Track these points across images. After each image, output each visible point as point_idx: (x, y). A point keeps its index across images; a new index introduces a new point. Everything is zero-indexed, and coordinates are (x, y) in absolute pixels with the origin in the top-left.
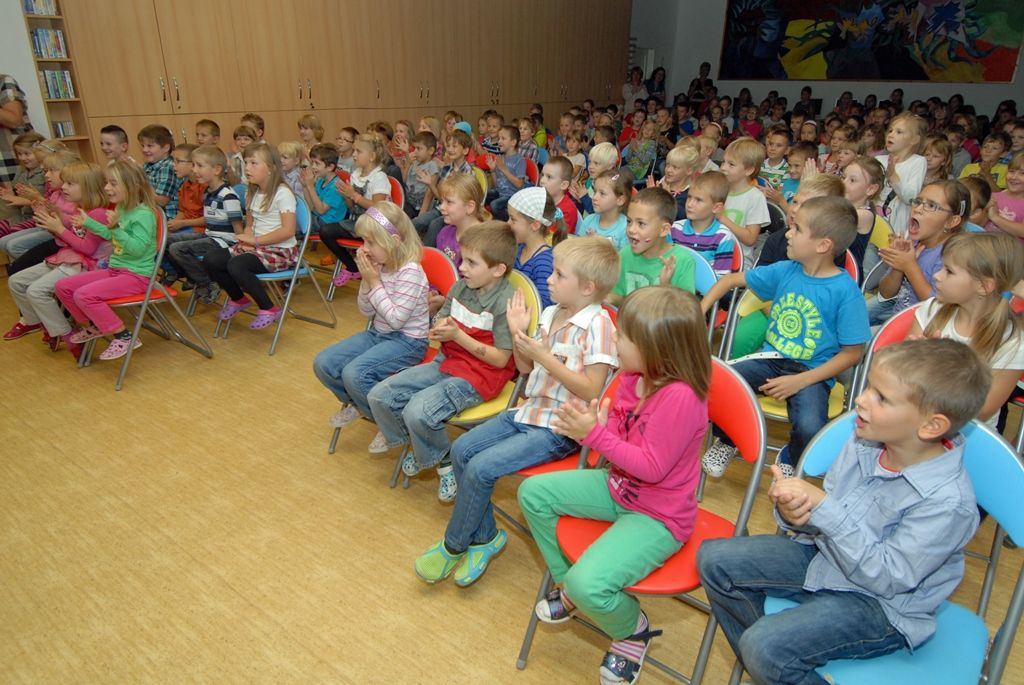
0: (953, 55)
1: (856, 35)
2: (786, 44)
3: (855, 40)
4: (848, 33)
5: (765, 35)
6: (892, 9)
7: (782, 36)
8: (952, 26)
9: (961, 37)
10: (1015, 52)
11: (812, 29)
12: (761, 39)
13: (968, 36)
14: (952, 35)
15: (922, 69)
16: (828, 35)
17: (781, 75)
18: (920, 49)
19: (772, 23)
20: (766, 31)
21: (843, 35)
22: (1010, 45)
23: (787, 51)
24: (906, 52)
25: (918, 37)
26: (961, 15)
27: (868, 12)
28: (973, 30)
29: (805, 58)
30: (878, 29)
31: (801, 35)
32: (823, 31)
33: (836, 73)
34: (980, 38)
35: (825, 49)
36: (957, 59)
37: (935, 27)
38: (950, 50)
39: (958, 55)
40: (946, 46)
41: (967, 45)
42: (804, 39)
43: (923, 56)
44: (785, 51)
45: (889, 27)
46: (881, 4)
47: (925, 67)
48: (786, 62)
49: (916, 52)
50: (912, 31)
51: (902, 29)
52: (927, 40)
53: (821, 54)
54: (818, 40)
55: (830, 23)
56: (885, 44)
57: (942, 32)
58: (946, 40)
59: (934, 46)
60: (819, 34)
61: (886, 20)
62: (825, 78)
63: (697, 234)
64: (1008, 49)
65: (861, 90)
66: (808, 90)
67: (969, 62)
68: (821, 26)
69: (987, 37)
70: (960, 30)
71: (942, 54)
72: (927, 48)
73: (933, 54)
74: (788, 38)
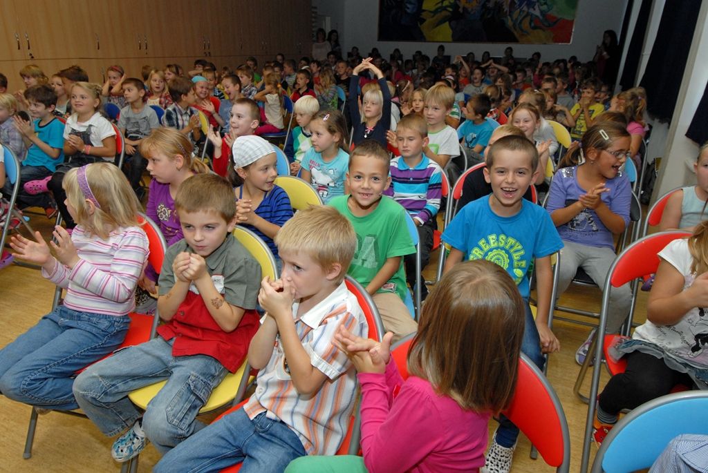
0: (533, 25)
1: (470, 10)
2: (424, 15)
3: (469, 13)
4: (464, 8)
5: (408, 8)
7: (420, 10)
8: (531, 4)
9: (537, 13)
10: (571, 23)
11: (440, 5)
12: (406, 12)
13: (542, 12)
14: (531, 11)
15: (513, 34)
16: (451, 10)
17: (420, 38)
18: (512, 20)
20: (409, 6)
21: (461, 10)
22: (569, 18)
23: (424, 20)
24: (503, 23)
25: (510, 12)
28: (544, 8)
29: (437, 25)
30: (484, 6)
31: (433, 9)
32: (447, 6)
33: (459, 37)
34: (549, 13)
35: (450, 20)
36: (535, 28)
37: (520, 5)
38: (531, 21)
39: (536, 25)
40: (528, 19)
41: (541, 18)
42: (435, 12)
43: (514, 25)
44: (423, 21)
45: (490, 5)
47: (515, 33)
48: (424, 27)
49: (509, 23)
50: (506, 8)
51: (499, 7)
52: (516, 12)
53: (447, 23)
54: (444, 13)
56: (489, 16)
57: (525, 8)
58: (528, 14)
59: (520, 19)
60: (445, 8)
62: (450, 39)
63: (411, 169)
64: (567, 21)
66: (441, 48)
67: (544, 31)
68: (446, 3)
69: (554, 12)
70: (536, 7)
71: (526, 24)
72: (517, 19)
73: (520, 23)
74: (424, 11)
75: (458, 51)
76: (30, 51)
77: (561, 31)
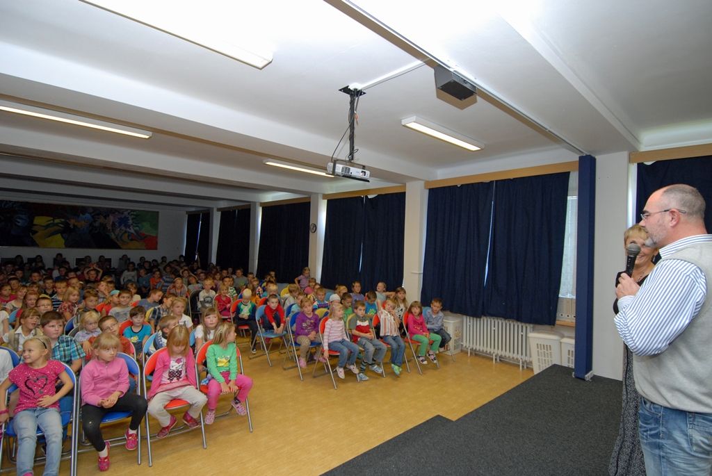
0: (130, 238)
1: (79, 227)
2: (35, 228)
3: (79, 229)
4: (74, 225)
5: (19, 222)
6: (97, 217)
7: (31, 224)
8: (127, 226)
9: (132, 231)
10: (156, 237)
11: (52, 222)
12: (16, 225)
13: (135, 231)
14: (128, 230)
15: (117, 244)
16: (62, 226)
17: (33, 244)
18: (115, 235)
19: (23, 216)
20: (19, 220)
21: (71, 226)
22: (154, 235)
23: (37, 232)
24: (107, 236)
25: (113, 230)
26: (130, 222)
27: (84, 216)
28: (137, 228)
29: (49, 236)
30: (91, 225)
31: (45, 224)
32: (59, 223)
33: (69, 245)
34: (141, 232)
35: (62, 232)
36: (132, 240)
37: (120, 226)
38: (128, 236)
39: (133, 238)
40: (127, 235)
41: (135, 234)
42: (48, 226)
43: (117, 238)
44: (35, 232)
45: (97, 224)
46: (90, 213)
47: (118, 242)
48: (36, 238)
49: (113, 236)
50: (109, 227)
51: (103, 226)
52: (117, 232)
53: (59, 235)
54: (56, 228)
55: (63, 220)
56: (96, 231)
57: (123, 228)
58: (126, 232)
59: (120, 234)
60: (57, 224)
61: (95, 221)
62: (64, 246)
64: (153, 237)
65: (81, 253)
67: (138, 241)
68: (57, 221)
69: (144, 232)
70: (131, 228)
71: (125, 237)
72: (118, 234)
73: (121, 237)
74: (35, 225)
75: (72, 255)
77: (151, 243)
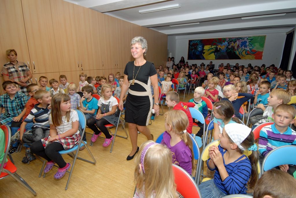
0: (246, 53)
1: (222, 49)
2: (204, 51)
3: (221, 50)
4: (219, 48)
5: (199, 49)
6: (230, 43)
7: (203, 49)
8: (246, 46)
9: (248, 49)
10: (262, 52)
11: (211, 47)
13: (250, 49)
14: (246, 48)
15: (239, 56)
16: (215, 49)
17: (203, 58)
18: (238, 52)
19: (200, 46)
20: (199, 48)
21: (218, 49)
22: (261, 51)
24: (235, 53)
25: (237, 49)
26: (248, 44)
27: (224, 43)
28: (251, 47)
29: (209, 54)
30: (227, 47)
31: (208, 49)
32: (214, 48)
33: (218, 58)
34: (253, 49)
35: (214, 52)
36: (247, 54)
37: (241, 47)
38: (246, 52)
39: (248, 53)
40: (245, 51)
41: (250, 51)
43: (239, 53)
44: (204, 53)
45: (230, 47)
46: (227, 41)
48: (204, 55)
49: (237, 53)
50: (236, 48)
51: (233, 47)
52: (240, 50)
53: (213, 53)
54: (212, 50)
55: (215, 46)
56: (229, 51)
57: (243, 48)
58: (244, 50)
59: (242, 51)
60: (212, 49)
61: (229, 45)
62: (215, 59)
65: (225, 62)
67: (251, 55)
68: (213, 47)
69: (255, 49)
70: (248, 47)
71: (244, 53)
72: (240, 52)
73: (242, 53)
74: (205, 50)
75: (217, 63)
76: (82, 68)
77: (258, 55)
